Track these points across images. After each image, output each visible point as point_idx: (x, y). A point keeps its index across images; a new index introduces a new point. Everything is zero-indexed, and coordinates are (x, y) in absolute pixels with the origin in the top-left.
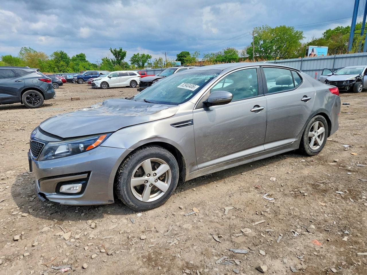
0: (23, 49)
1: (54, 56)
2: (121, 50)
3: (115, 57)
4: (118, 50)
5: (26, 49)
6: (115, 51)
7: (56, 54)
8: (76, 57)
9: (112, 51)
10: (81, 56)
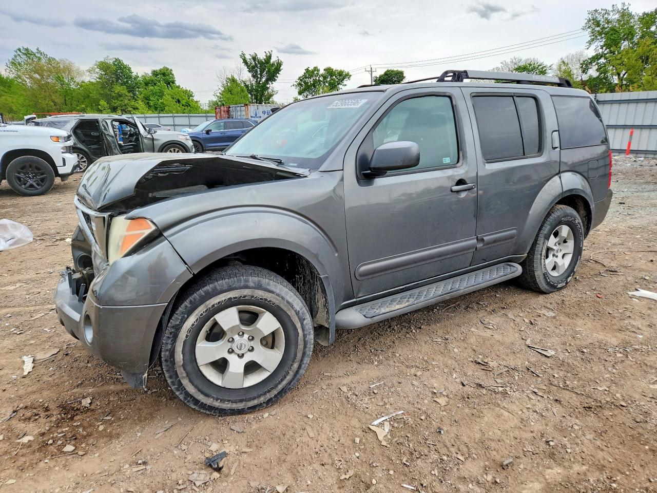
0: (20, 53)
1: (97, 70)
2: (270, 57)
3: (253, 76)
4: (262, 56)
5: (27, 53)
6: (254, 59)
7: (103, 66)
8: (150, 75)
9: (245, 62)
10: (164, 74)
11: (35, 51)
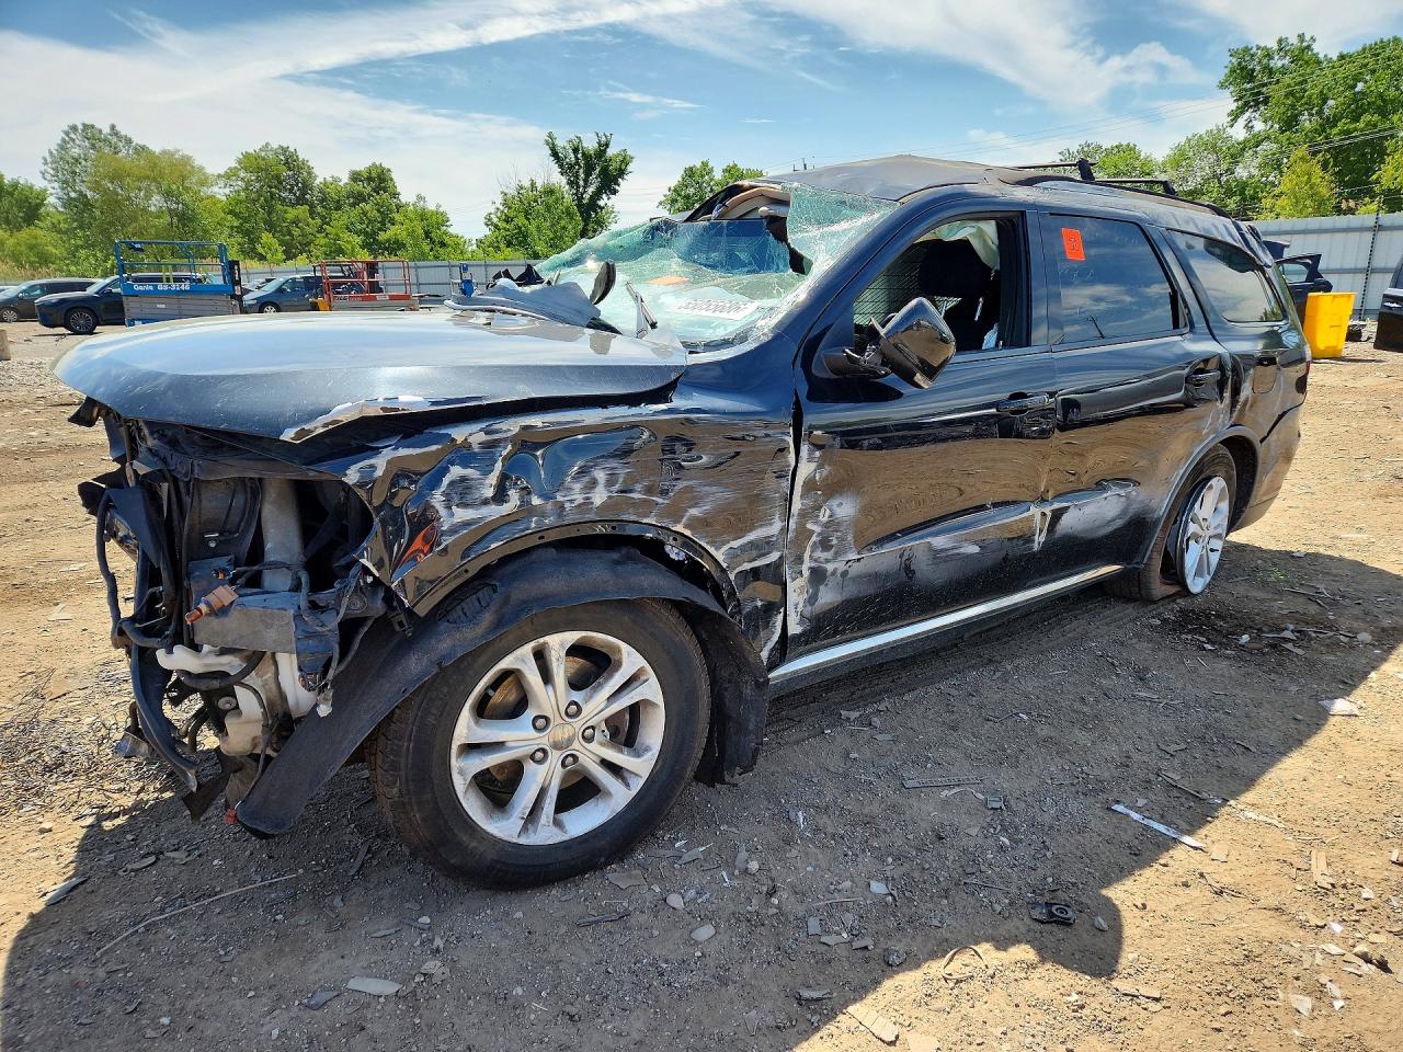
4: (590, 144)
6: (575, 148)
8: (346, 180)
10: (375, 180)
11: (106, 130)
